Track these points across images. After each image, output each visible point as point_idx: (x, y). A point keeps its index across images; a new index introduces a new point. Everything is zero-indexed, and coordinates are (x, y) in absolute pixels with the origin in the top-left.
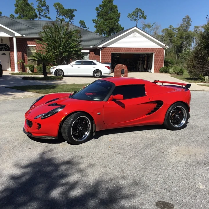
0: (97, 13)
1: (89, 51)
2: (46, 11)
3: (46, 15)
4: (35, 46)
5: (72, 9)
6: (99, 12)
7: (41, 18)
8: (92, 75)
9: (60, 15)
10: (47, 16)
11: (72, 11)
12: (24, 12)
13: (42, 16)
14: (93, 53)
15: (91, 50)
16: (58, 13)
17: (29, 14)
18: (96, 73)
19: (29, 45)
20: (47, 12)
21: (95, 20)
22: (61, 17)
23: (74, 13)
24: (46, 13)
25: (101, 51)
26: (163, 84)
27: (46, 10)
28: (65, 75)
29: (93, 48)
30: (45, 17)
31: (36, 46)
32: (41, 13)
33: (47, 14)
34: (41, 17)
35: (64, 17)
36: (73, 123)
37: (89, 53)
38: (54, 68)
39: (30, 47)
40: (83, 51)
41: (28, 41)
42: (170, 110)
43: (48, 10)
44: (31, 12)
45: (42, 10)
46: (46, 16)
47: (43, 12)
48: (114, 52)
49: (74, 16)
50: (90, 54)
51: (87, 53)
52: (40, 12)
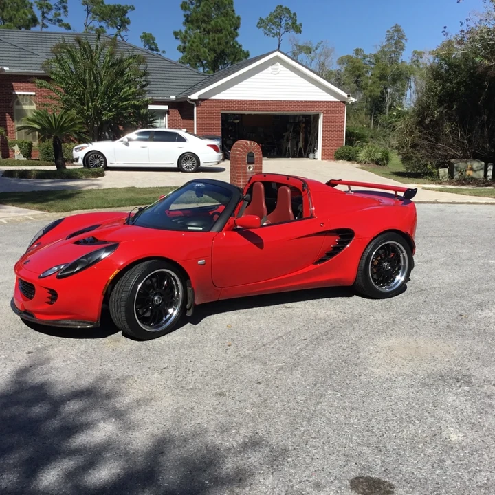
0: (185, 16)
1: (166, 108)
2: (60, 9)
3: (60, 18)
4: (34, 93)
5: (123, 5)
6: (189, 13)
7: (47, 27)
8: (175, 165)
9: (94, 18)
10: (62, 21)
11: (124, 11)
12: (5, 10)
13: (51, 20)
14: (176, 112)
15: (172, 105)
16: (90, 15)
17: (17, 16)
18: (186, 160)
19: (17, 93)
20: (62, 10)
21: (180, 31)
22: (96, 25)
23: (128, 15)
24: (60, 15)
25: (195, 108)
26: (350, 189)
27: (60, 6)
28: (109, 165)
29: (176, 99)
30: (57, 23)
31: (35, 95)
32: (48, 14)
33: (62, 18)
34: (48, 24)
35: (103, 24)
36: (140, 286)
37: (168, 112)
38: (83, 148)
39: (20, 98)
40: (151, 107)
41: (15, 82)
42: (369, 250)
43: (65, 8)
44: (22, 11)
45: (50, 5)
46: (59, 21)
47: (53, 12)
48: (229, 110)
49: (128, 22)
50: (168, 114)
51: (162, 113)
52: (45, 10)
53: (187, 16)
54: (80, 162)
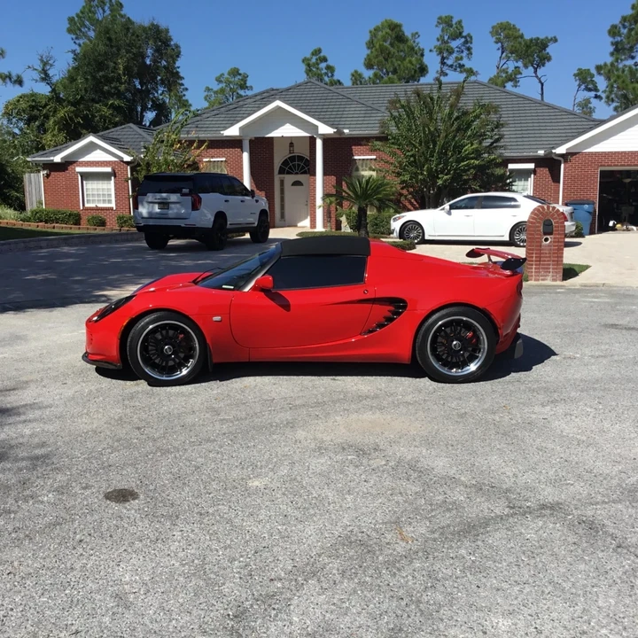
0: (612, 44)
1: (531, 166)
2: (462, 52)
3: (462, 62)
4: (374, 157)
5: (542, 37)
6: (619, 39)
7: (447, 75)
8: (506, 238)
9: (509, 57)
10: (464, 66)
11: (542, 45)
12: (390, 60)
13: (451, 66)
14: (545, 172)
15: (540, 162)
16: (504, 54)
17: (402, 66)
18: (520, 232)
19: (356, 157)
20: (466, 52)
22: (511, 66)
23: (548, 50)
24: (461, 58)
25: (562, 166)
27: (463, 48)
28: (427, 237)
29: (545, 155)
30: (458, 69)
31: (375, 159)
32: (448, 59)
33: (465, 62)
34: (447, 71)
35: (520, 64)
37: (534, 171)
38: (399, 218)
39: (359, 164)
40: (511, 166)
41: (355, 145)
43: (469, 49)
44: (407, 59)
45: (452, 49)
46: (462, 66)
47: (455, 55)
49: (549, 59)
50: (535, 174)
51: (524, 174)
52: (445, 55)
53: (615, 44)
54: (396, 234)
